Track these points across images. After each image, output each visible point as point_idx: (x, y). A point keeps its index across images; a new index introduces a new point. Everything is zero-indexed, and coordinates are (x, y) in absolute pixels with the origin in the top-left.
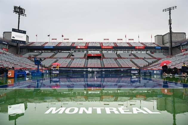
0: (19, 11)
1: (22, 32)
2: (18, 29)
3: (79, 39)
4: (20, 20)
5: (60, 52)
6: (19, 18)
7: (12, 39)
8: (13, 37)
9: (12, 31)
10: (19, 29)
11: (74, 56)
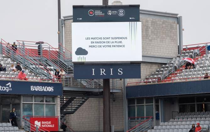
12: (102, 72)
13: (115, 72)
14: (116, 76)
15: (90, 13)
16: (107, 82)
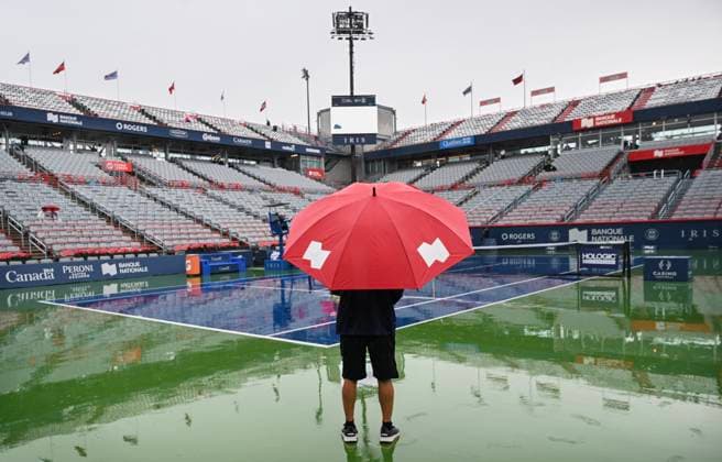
0: (351, 25)
1: (364, 101)
2: (352, 93)
3: (604, 80)
4: (354, 60)
5: (503, 157)
6: (351, 53)
7: (334, 135)
8: (337, 127)
9: (333, 105)
10: (355, 94)
11: (554, 169)
12: (351, 140)
13: (360, 140)
14: (360, 143)
15: (343, 101)
16: (353, 148)
